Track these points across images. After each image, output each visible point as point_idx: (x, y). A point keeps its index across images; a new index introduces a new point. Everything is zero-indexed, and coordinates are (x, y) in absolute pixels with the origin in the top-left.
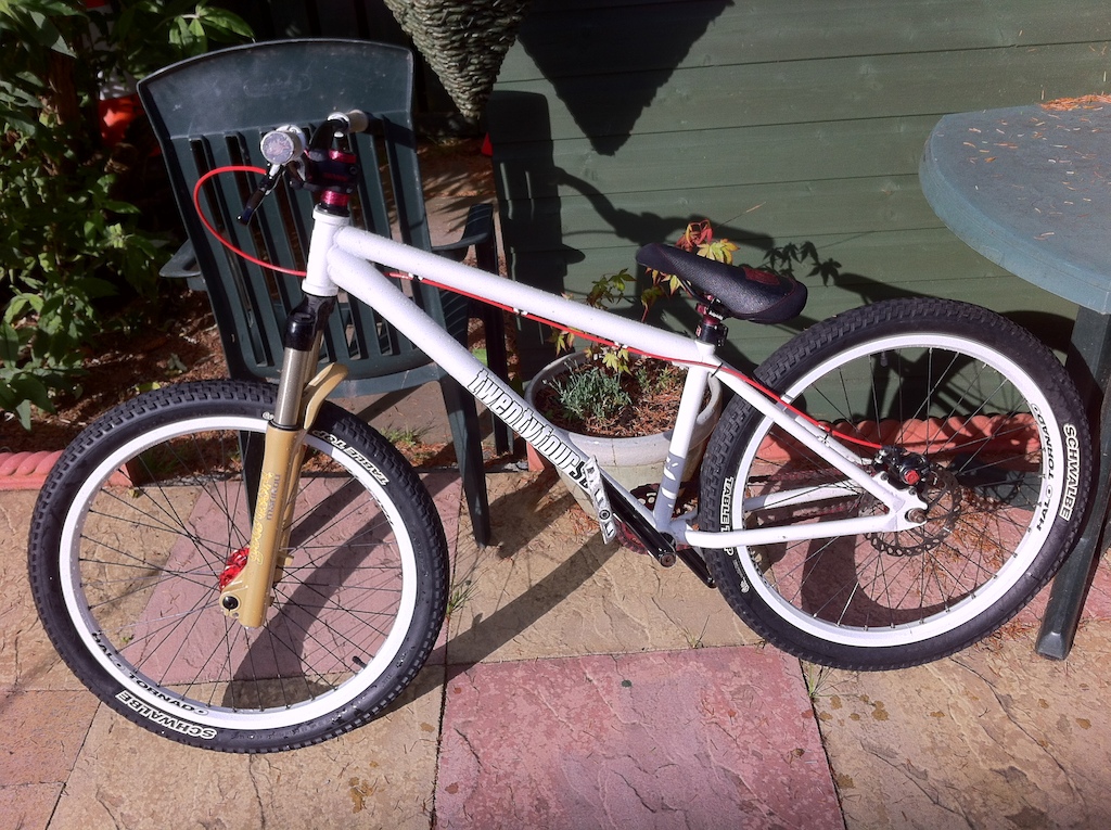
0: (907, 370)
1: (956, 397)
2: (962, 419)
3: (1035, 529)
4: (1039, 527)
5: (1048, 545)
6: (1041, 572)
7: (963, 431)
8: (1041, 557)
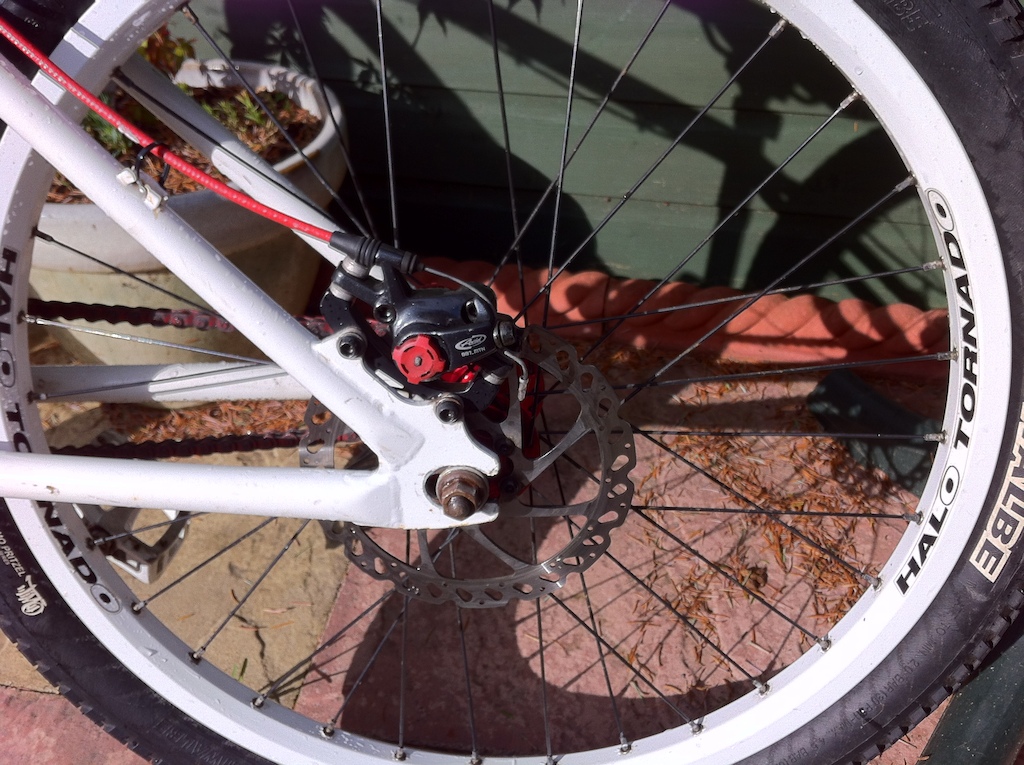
0: (784, 197)
1: (874, 265)
2: (872, 304)
3: (890, 587)
4: (903, 584)
5: (922, 640)
6: (891, 706)
7: (863, 326)
8: (895, 669)
